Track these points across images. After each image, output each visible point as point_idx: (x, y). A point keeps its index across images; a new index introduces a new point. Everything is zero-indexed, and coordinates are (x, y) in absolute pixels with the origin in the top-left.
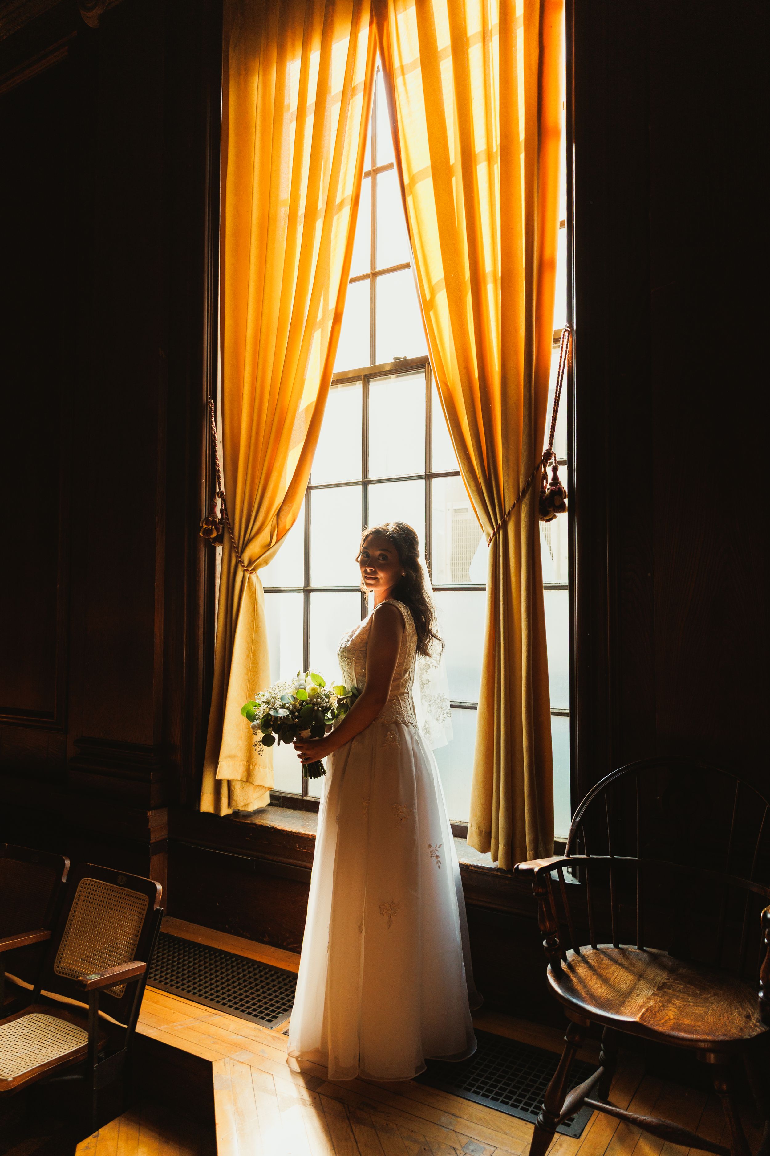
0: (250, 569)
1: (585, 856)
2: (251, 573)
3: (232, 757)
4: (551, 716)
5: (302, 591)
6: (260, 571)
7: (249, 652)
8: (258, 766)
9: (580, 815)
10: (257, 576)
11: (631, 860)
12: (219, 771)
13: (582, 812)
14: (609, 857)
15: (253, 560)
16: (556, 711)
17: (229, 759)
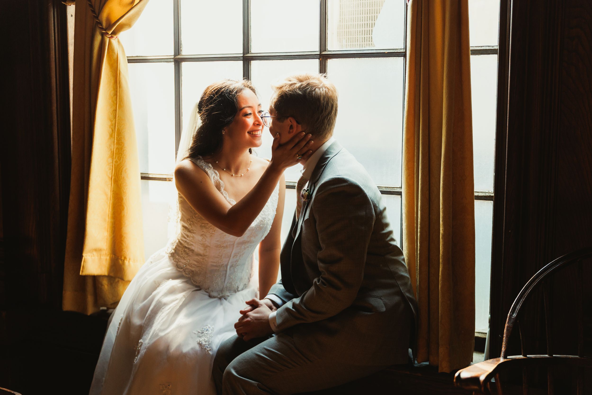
0: (110, 32)
1: (521, 357)
2: (112, 37)
3: (98, 250)
4: (475, 200)
5: (172, 60)
6: (122, 35)
7: (113, 131)
8: (128, 259)
9: (517, 310)
10: (119, 42)
11: (572, 358)
12: (83, 266)
13: (518, 307)
14: (547, 356)
15: (113, 21)
16: (480, 194)
17: (95, 253)
